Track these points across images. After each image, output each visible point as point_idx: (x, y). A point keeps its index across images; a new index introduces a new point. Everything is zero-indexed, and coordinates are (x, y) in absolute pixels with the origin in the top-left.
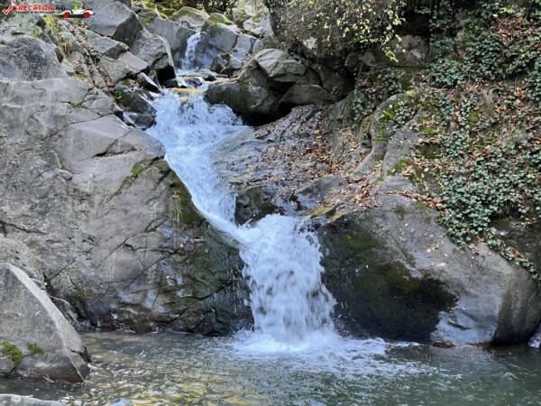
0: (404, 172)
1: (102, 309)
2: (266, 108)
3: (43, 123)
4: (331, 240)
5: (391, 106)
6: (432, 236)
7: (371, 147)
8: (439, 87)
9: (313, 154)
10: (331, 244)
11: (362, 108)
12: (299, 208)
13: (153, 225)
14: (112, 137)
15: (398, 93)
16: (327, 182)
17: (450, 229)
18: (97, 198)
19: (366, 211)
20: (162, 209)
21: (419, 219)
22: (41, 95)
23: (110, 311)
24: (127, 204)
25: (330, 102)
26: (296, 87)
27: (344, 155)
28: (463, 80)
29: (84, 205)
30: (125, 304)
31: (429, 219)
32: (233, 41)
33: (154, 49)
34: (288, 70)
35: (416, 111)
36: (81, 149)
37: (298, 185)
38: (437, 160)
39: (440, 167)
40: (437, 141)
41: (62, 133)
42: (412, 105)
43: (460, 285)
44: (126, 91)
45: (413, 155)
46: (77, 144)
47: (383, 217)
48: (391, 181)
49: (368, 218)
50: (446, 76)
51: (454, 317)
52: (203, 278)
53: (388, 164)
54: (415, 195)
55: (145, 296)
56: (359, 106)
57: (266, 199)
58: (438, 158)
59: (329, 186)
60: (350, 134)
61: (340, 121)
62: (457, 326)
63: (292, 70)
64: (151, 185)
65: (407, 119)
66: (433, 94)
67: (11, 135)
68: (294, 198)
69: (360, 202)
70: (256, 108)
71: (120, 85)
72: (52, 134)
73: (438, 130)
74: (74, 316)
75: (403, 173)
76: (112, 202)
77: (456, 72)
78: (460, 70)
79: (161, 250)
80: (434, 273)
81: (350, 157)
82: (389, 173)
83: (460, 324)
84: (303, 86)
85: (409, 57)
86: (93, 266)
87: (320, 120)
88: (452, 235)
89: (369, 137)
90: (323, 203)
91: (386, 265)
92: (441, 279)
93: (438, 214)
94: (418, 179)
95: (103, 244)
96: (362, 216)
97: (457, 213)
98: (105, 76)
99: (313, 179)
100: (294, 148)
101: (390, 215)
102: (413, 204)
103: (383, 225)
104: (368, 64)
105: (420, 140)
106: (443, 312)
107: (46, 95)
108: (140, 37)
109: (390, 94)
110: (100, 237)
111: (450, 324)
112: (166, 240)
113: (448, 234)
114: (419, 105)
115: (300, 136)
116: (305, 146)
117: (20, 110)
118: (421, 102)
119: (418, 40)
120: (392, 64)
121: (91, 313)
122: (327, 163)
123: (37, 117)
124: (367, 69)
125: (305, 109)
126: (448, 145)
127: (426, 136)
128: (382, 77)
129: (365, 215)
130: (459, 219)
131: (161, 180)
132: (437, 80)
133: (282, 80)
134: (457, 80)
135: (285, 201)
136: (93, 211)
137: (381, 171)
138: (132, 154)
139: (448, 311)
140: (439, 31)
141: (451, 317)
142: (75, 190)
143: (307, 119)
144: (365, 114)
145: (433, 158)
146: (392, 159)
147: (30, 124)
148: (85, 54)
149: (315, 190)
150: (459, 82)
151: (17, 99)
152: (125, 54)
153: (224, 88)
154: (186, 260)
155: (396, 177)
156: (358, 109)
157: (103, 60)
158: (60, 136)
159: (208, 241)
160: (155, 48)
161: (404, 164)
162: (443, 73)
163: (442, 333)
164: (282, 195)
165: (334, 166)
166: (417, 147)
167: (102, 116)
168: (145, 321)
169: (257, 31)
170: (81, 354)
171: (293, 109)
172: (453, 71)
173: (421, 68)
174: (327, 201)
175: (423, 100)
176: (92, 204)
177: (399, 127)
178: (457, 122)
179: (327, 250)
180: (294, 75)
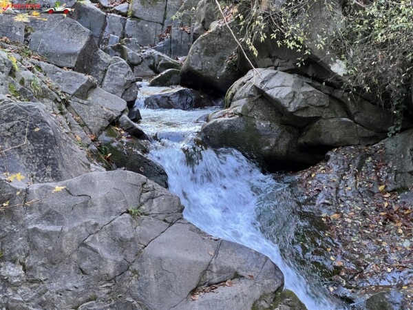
2: (282, 148)
3: (105, 254)
22: (85, 205)
26: (324, 123)
36: (169, 287)
41: (136, 266)
44: (114, 145)
46: (161, 281)
63: (314, 101)
67: (55, 276)
70: (271, 150)
72: (123, 269)
84: (331, 121)
100: (364, 214)
107: (93, 205)
115: (360, 194)
116: (377, 210)
117: (61, 233)
123: (92, 245)
133: (304, 115)
138: (240, 285)
143: (359, 168)
147: (83, 256)
148: (56, 101)
151: (50, 216)
152: (95, 91)
153: (226, 126)
157: (73, 103)
158: (135, 272)
160: (122, 76)
167: (171, 224)
171: (331, 154)
180: (317, 107)
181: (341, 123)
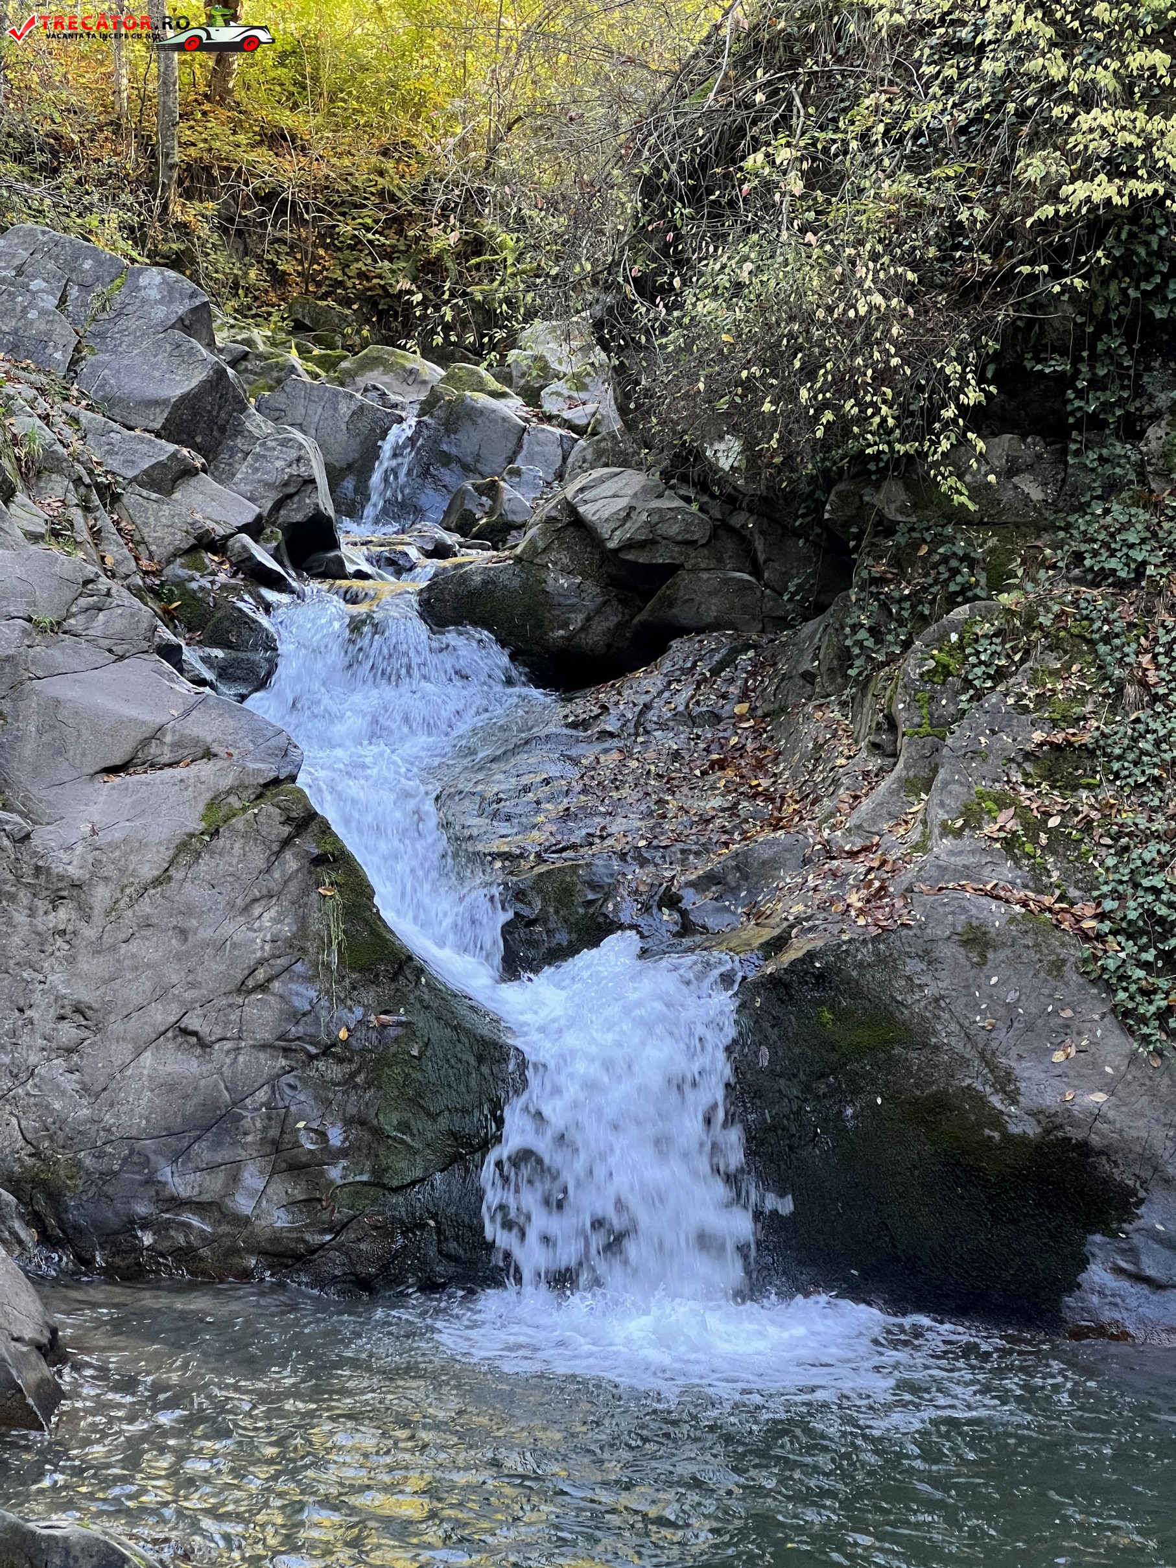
0: (990, 829)
1: (110, 1216)
2: (596, 636)
4: (776, 1022)
5: (954, 637)
6: (1068, 1013)
7: (895, 755)
8: (1095, 585)
9: (730, 773)
10: (774, 1035)
11: (869, 643)
12: (686, 928)
13: (261, 975)
14: (147, 718)
15: (977, 598)
16: (767, 854)
17: (1122, 995)
18: (101, 895)
19: (876, 939)
20: (287, 929)
21: (1031, 963)
23: (133, 1222)
24: (188, 911)
25: (782, 623)
26: (683, 578)
27: (818, 778)
28: (1163, 564)
29: (63, 915)
30: (177, 1203)
31: (1058, 966)
32: (511, 445)
33: (278, 466)
34: (663, 529)
35: (1027, 652)
36: (61, 751)
37: (683, 862)
38: (1084, 794)
39: (1094, 814)
40: (1087, 739)
42: (1015, 634)
43: (1149, 1160)
44: (194, 585)
45: (1017, 777)
46: (46, 738)
47: (928, 957)
48: (951, 853)
49: (882, 961)
50: (1112, 553)
51: (1132, 1253)
52: (404, 1127)
53: (942, 805)
54: (1020, 894)
55: (235, 1179)
56: (862, 634)
57: (591, 903)
58: (1089, 787)
59: (772, 865)
60: (837, 715)
61: (809, 677)
62: (1139, 1278)
63: (673, 530)
64: (258, 859)
65: (1000, 675)
66: (1075, 603)
68: (671, 901)
69: (861, 912)
70: (568, 639)
71: (177, 569)
73: (1089, 707)
74: (28, 1235)
75: (987, 830)
76: (145, 907)
77: (1143, 541)
78: (1155, 535)
79: (284, 1046)
80: (1075, 1124)
81: (836, 782)
82: (946, 831)
83: (1150, 1272)
84: (705, 576)
85: (1007, 496)
86: (85, 1089)
87: (752, 675)
88: (1127, 1013)
89: (892, 724)
90: (756, 914)
91: (934, 1095)
92: (1095, 1140)
93: (1087, 949)
94: (1029, 848)
95: (115, 1026)
96: (865, 954)
97: (1144, 949)
98: (134, 541)
99: (726, 845)
100: (676, 756)
101: (948, 951)
102: (1013, 920)
103: (924, 979)
104: (891, 513)
105: (1038, 736)
106: (1098, 1238)
108: (239, 431)
109: (952, 602)
110: (108, 1007)
111: (1119, 1271)
112: (296, 1017)
113: (1114, 1009)
114: (1034, 636)
115: (690, 719)
116: (707, 750)
118: (1041, 627)
119: (1032, 447)
120: (959, 516)
121: (77, 1228)
122: (772, 800)
124: (889, 530)
125: (709, 642)
126: (1117, 751)
127: (1054, 723)
128: (929, 553)
129: (876, 953)
130: (1146, 966)
131: (286, 843)
132: (1088, 563)
133: (643, 558)
134: (1144, 563)
135: (646, 908)
136: (89, 933)
137: (924, 823)
138: (205, 769)
139: (1114, 1235)
140: (1095, 422)
141: (1122, 1252)
142: (38, 869)
143: (715, 672)
144: (881, 658)
145: (1075, 788)
146: (955, 788)
148: (78, 481)
149: (732, 878)
150: (1150, 570)
152: (193, 482)
153: (478, 579)
154: (353, 1075)
155: (966, 842)
156: (859, 644)
157: (131, 498)
159: (421, 1020)
160: (279, 464)
161: (990, 804)
162: (1105, 544)
163: (1095, 1299)
164: (636, 892)
165: (788, 809)
166: (1028, 756)
167: (121, 658)
168: (234, 1251)
169: (578, 416)
170: (39, 1347)
171: (675, 644)
172: (1132, 538)
173: (1041, 528)
174: (767, 908)
175: (1046, 620)
176: (85, 913)
177: (978, 696)
178: (1143, 684)
179: (765, 1050)
180: (678, 543)
181: (726, 581)
